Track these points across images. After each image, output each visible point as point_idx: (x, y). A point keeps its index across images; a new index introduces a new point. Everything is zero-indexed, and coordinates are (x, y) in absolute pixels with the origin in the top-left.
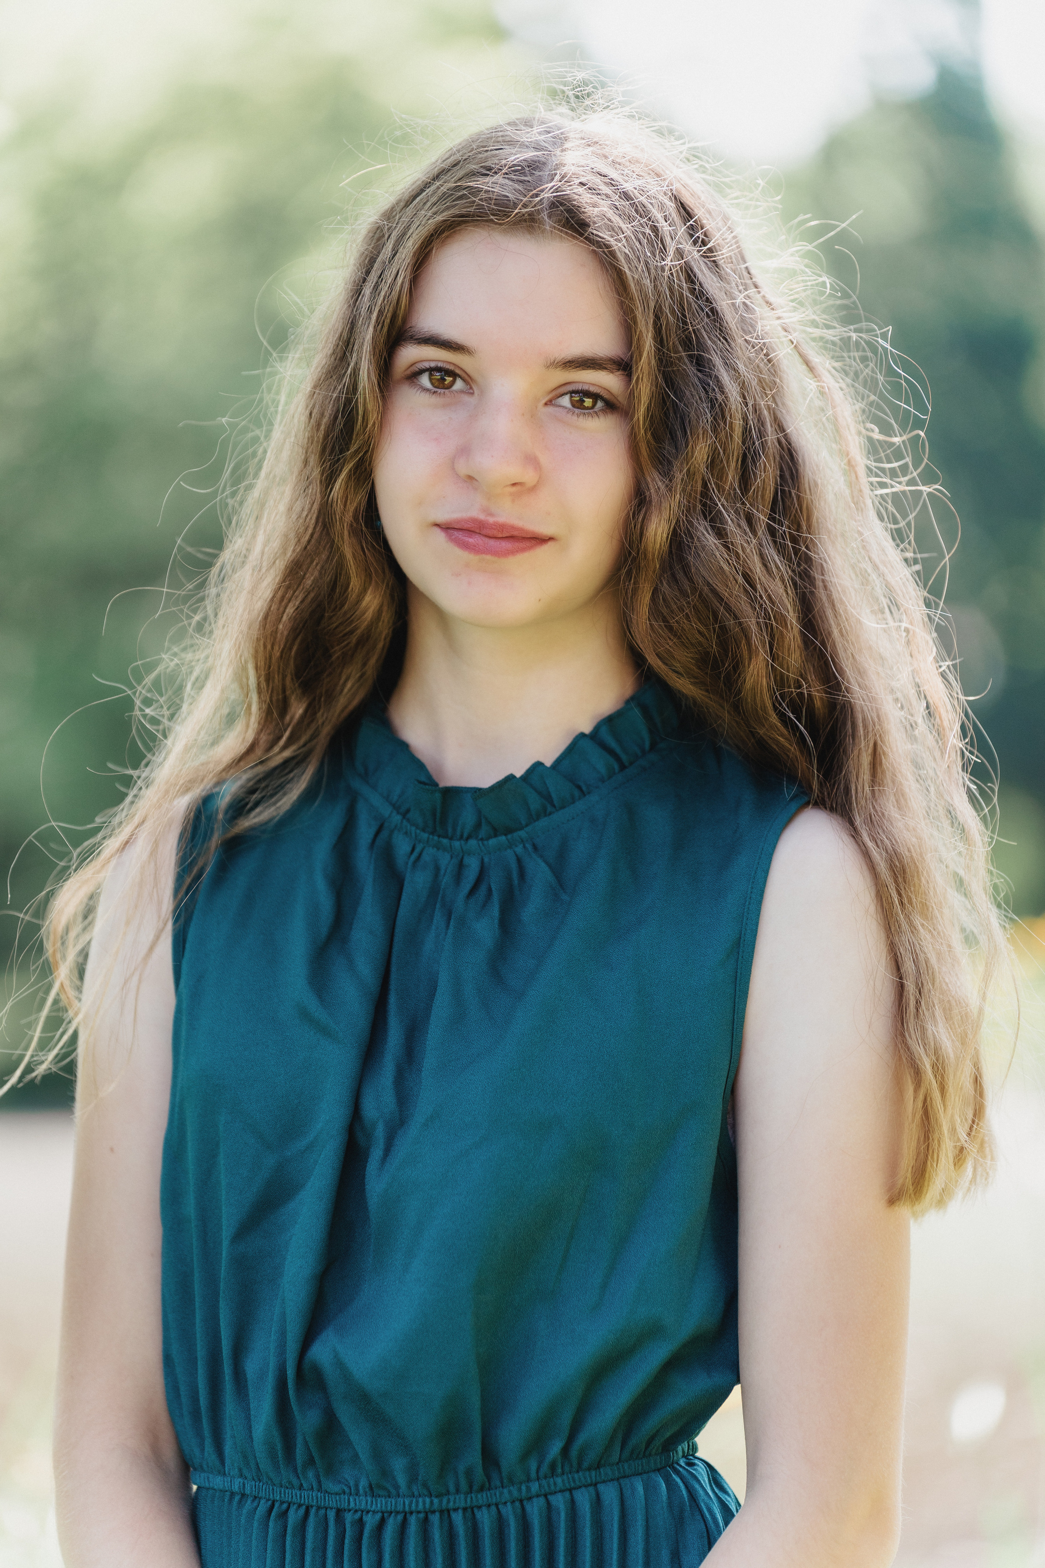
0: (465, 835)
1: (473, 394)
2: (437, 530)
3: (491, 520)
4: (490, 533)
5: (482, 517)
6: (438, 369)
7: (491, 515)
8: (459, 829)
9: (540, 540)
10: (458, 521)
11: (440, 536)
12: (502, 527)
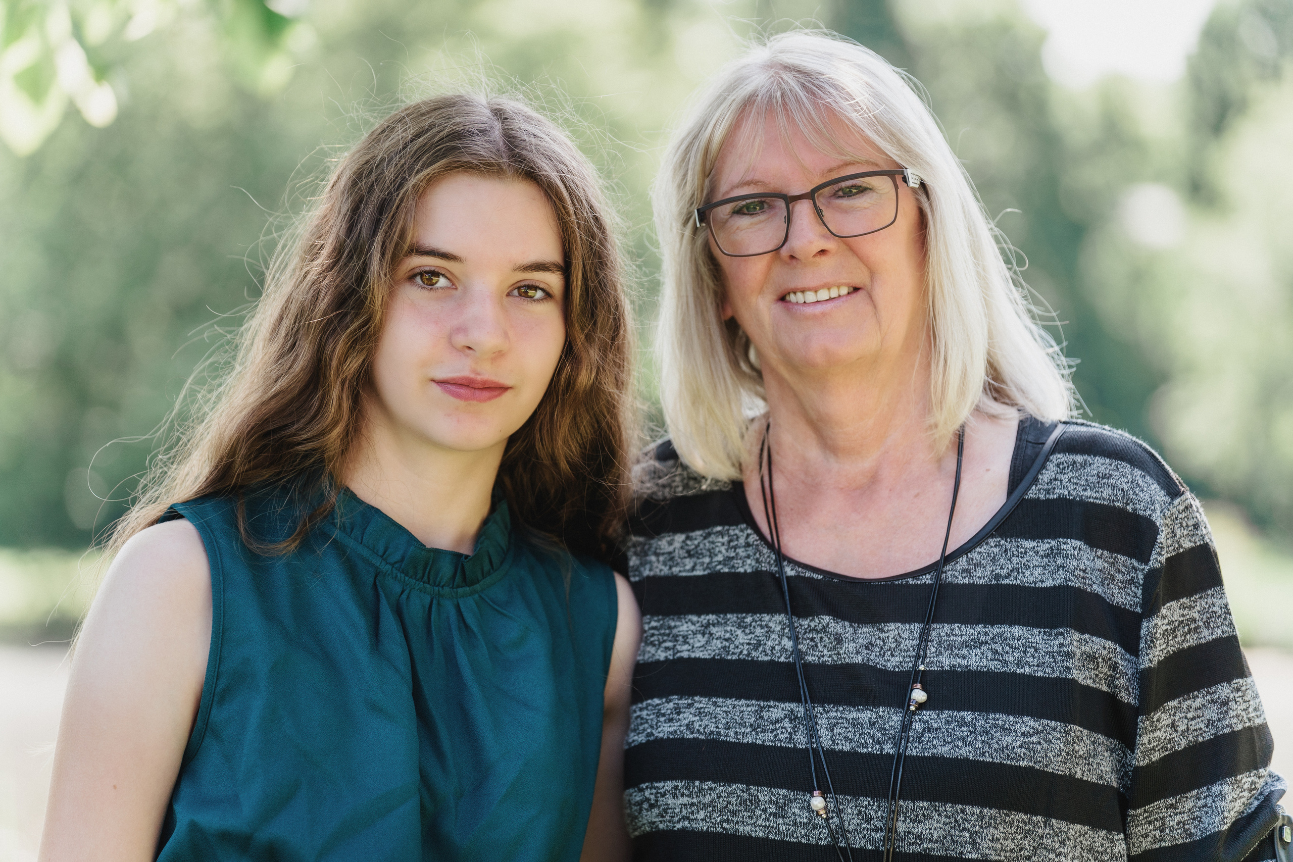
0: (442, 584)
1: (456, 289)
2: (434, 385)
3: (479, 378)
4: (476, 386)
5: (472, 376)
6: (427, 272)
7: (478, 374)
8: (438, 579)
9: (503, 389)
10: (454, 379)
11: (436, 390)
12: (485, 382)
